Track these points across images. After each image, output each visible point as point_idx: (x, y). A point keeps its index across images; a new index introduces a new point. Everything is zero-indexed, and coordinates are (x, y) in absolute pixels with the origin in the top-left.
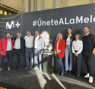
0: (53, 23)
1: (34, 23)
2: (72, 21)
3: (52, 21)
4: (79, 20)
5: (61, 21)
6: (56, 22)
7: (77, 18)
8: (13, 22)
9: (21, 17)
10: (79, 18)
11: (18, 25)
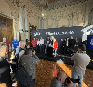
0: (55, 34)
1: (47, 34)
2: (63, 33)
3: (55, 33)
4: (66, 33)
5: (58, 33)
6: (56, 33)
7: (65, 32)
8: (37, 33)
9: (41, 31)
10: (66, 32)
11: (39, 34)
